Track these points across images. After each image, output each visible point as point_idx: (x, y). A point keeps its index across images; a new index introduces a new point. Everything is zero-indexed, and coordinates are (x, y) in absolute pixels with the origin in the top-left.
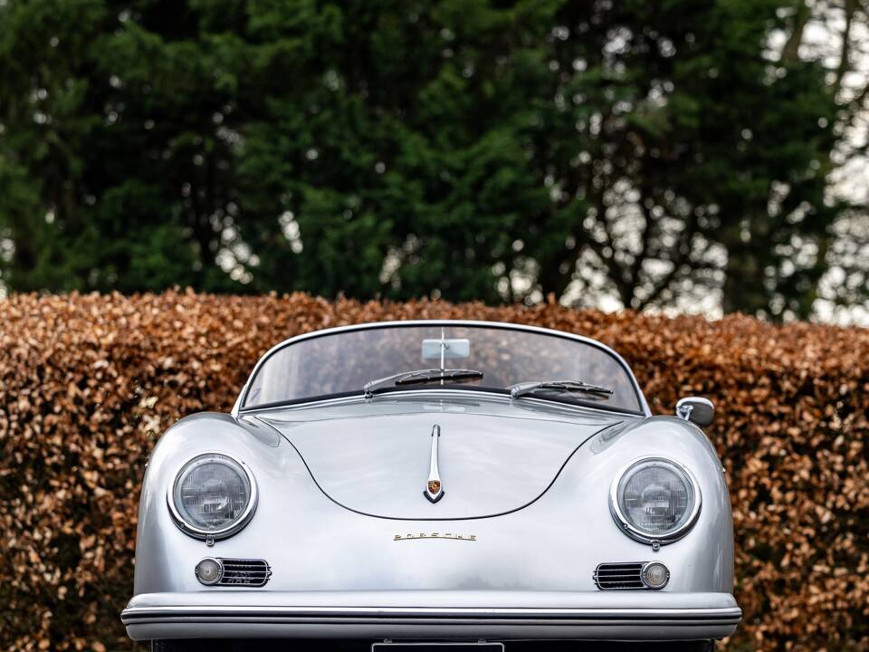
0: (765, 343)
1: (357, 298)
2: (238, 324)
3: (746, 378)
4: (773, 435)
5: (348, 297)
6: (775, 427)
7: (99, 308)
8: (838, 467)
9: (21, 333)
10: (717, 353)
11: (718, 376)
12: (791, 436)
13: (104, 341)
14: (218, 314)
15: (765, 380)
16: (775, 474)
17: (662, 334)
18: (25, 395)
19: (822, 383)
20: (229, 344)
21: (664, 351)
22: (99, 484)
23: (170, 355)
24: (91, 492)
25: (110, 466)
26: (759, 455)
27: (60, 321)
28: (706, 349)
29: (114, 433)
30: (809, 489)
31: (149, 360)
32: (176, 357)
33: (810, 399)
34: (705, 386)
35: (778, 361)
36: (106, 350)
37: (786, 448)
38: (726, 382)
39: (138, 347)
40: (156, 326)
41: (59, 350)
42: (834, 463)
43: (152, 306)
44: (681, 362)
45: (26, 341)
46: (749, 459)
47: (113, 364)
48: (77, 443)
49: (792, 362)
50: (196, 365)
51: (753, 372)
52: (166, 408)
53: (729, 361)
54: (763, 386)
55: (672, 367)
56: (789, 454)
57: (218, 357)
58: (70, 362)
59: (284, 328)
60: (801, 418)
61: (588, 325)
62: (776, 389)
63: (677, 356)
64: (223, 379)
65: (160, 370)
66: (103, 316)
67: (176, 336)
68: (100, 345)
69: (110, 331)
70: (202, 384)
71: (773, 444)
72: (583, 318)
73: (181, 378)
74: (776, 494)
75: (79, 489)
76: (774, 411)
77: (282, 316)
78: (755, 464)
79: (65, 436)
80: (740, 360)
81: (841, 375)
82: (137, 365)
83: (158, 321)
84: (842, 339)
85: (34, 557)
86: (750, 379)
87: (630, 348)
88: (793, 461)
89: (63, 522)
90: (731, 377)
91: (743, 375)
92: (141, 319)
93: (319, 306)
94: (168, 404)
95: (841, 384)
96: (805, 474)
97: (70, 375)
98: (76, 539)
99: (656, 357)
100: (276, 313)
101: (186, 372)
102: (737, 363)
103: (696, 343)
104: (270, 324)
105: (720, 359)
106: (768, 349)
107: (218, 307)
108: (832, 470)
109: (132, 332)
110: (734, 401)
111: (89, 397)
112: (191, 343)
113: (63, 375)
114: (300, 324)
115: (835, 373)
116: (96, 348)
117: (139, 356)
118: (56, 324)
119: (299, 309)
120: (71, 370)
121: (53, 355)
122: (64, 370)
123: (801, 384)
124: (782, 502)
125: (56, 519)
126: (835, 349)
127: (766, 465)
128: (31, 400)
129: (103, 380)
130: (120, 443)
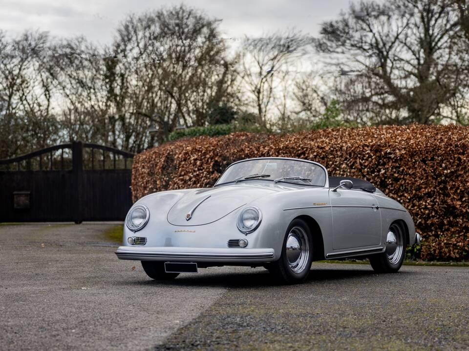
13: (371, 144)
20: (410, 144)
23: (390, 148)
29: (372, 175)
31: (383, 150)
32: (392, 149)
36: (371, 147)
39: (381, 146)
47: (372, 152)
50: (397, 151)
57: (405, 148)
58: (359, 151)
64: (405, 156)
65: (386, 153)
70: (399, 158)
73: (392, 156)
94: (388, 165)
97: (359, 156)
101: (394, 154)
111: (364, 163)
116: (368, 146)
120: (360, 154)
121: (354, 149)
128: (346, 164)
129: (368, 157)
130: (374, 178)
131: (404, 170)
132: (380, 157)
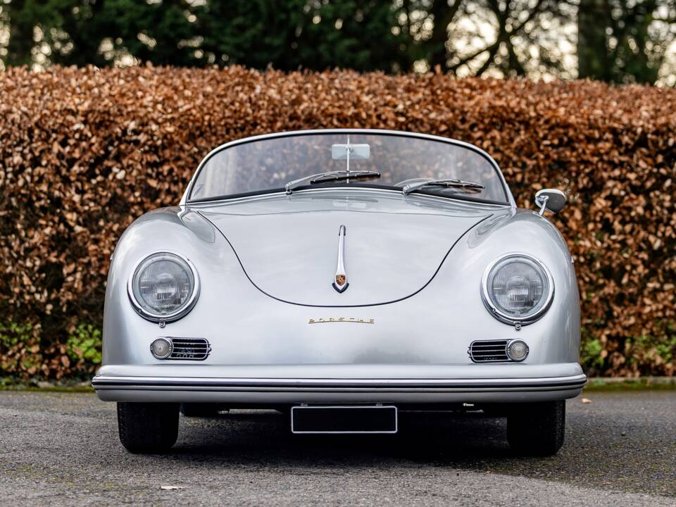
0: (608, 105)
1: (282, 70)
2: (188, 93)
3: (593, 134)
4: (615, 179)
5: (276, 68)
6: (617, 172)
7: (77, 80)
8: (667, 204)
9: (16, 102)
10: (571, 114)
11: (571, 133)
12: (629, 179)
13: (80, 108)
14: (171, 85)
15: (608, 136)
16: (616, 210)
17: (527, 99)
18: (18, 152)
19: (654, 137)
20: (181, 110)
21: (528, 113)
22: (78, 223)
23: (133, 119)
24: (71, 229)
25: (86, 208)
26: (603, 195)
27: (45, 91)
28: (562, 111)
29: (89, 181)
30: (643, 221)
31: (117, 123)
32: (138, 121)
33: (644, 150)
34: (561, 140)
35: (619, 120)
36: (83, 116)
37: (625, 190)
38: (577, 138)
39: (108, 113)
40: (122, 95)
41: (45, 115)
42: (664, 200)
43: (119, 78)
44: (541, 122)
45: (19, 109)
46: (596, 198)
47: (88, 127)
48: (60, 190)
49: (630, 120)
50: (154, 127)
51: (599, 129)
52: (131, 162)
53: (580, 120)
54: (607, 140)
55: (534, 126)
56: (627, 194)
57: (172, 120)
58: (54, 125)
59: (225, 96)
60: (638, 166)
61: (467, 91)
62: (617, 143)
63: (538, 117)
64: (176, 138)
65: (125, 131)
66: (80, 87)
67: (138, 104)
68: (78, 111)
69: (86, 99)
70: (159, 142)
71: (615, 186)
72: (463, 85)
73: (142, 138)
74: (617, 226)
75: (62, 227)
76: (616, 160)
77: (222, 85)
78: (601, 203)
79: (50, 184)
80: (589, 119)
81: (669, 130)
82: (107, 127)
83: (124, 91)
84: (670, 100)
85: (26, 280)
86: (597, 135)
87: (501, 110)
88: (631, 199)
89: (49, 253)
90: (581, 133)
91: (591, 131)
92: (110, 89)
93: (252, 77)
94: (132, 159)
95: (669, 138)
96: (640, 210)
97: (54, 136)
98: (59, 266)
99: (521, 118)
100: (218, 82)
101: (146, 133)
102: (586, 122)
103: (553, 106)
104: (213, 93)
105: (572, 119)
106: (611, 110)
107: (172, 78)
108: (662, 207)
109: (103, 100)
110: (584, 152)
111: (69, 153)
112: (150, 109)
113: (49, 136)
114: (237, 92)
115: (665, 129)
116: (74, 114)
117: (109, 120)
118: (43, 94)
119: (237, 80)
120: (54, 131)
121: (40, 119)
122: (50, 132)
123: (637, 138)
124: (622, 232)
125: (44, 250)
126: (664, 108)
127: (609, 203)
128: (23, 156)
129: (80, 140)
130: (94, 189)
131: (171, 171)
132: (109, 140)
